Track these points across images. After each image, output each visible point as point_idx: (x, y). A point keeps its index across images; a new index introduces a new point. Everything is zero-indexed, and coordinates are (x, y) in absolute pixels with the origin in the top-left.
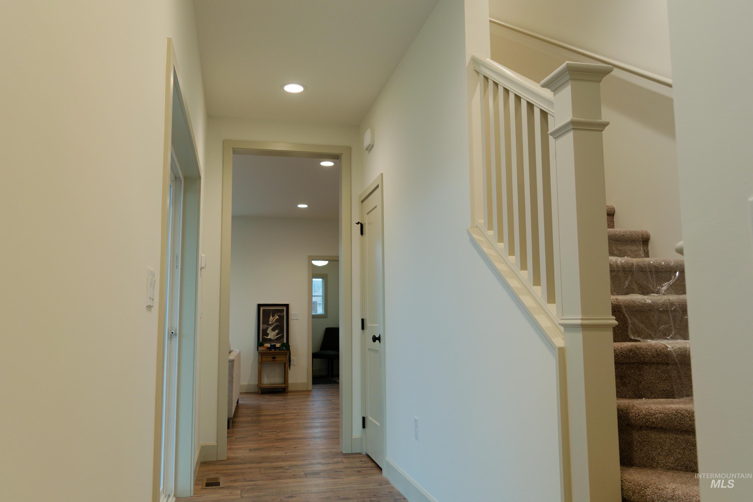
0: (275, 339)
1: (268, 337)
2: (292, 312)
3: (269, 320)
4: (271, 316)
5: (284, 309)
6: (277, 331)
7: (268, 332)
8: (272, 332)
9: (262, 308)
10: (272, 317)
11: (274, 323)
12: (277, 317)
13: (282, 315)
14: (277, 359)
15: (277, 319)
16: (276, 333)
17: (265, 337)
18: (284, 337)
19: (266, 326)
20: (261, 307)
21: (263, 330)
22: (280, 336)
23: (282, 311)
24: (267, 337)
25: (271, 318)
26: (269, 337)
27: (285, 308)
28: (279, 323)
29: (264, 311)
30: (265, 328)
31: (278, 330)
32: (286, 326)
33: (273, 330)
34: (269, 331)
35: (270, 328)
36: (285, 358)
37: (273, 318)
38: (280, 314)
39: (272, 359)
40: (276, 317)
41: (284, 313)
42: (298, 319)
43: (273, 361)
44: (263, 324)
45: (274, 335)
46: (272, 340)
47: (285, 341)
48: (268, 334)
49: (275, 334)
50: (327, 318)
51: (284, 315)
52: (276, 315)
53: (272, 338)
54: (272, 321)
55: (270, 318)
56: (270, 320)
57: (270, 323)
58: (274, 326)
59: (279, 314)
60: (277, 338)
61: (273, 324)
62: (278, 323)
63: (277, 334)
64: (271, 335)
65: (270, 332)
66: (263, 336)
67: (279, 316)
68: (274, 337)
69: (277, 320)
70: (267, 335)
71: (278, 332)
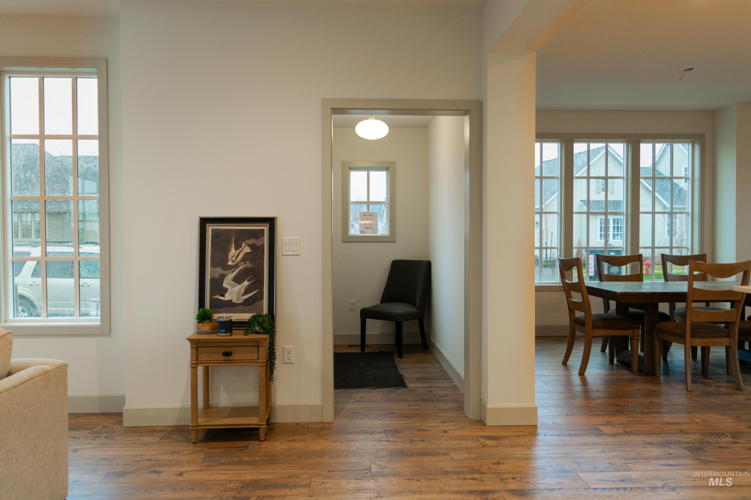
0: (241, 301)
1: (224, 296)
2: (283, 238)
3: (227, 256)
4: (233, 246)
5: (264, 230)
6: (246, 283)
7: (225, 285)
8: (235, 286)
9: (211, 228)
10: (236, 249)
11: (240, 264)
12: (247, 250)
13: (259, 244)
14: (234, 357)
15: (247, 254)
16: (244, 288)
17: (218, 296)
18: (262, 299)
19: (219, 271)
20: (207, 225)
21: (213, 280)
22: (255, 294)
23: (258, 234)
24: (222, 298)
25: (233, 251)
26: (227, 297)
27: (265, 228)
28: (251, 263)
29: (216, 234)
30: (217, 276)
31: (248, 281)
32: (268, 269)
33: (238, 280)
34: (227, 283)
35: (231, 276)
36: (256, 355)
37: (238, 251)
38: (255, 243)
39: (223, 358)
40: (243, 249)
41: (264, 240)
42: (299, 255)
43: (224, 362)
44: (214, 265)
45: (239, 292)
46: (235, 305)
47: (265, 311)
48: (226, 290)
49: (243, 291)
50: (395, 242)
51: (264, 244)
52: (243, 244)
53: (233, 301)
54: (234, 259)
55: (229, 251)
56: (230, 256)
57: (230, 263)
58: (239, 272)
59: (252, 241)
60: (246, 300)
61: (236, 266)
62: (248, 265)
63: (247, 291)
64: (232, 291)
65: (229, 284)
66: (212, 295)
67: (251, 246)
68: (238, 298)
69: (246, 258)
70: (223, 292)
71: (249, 285)
